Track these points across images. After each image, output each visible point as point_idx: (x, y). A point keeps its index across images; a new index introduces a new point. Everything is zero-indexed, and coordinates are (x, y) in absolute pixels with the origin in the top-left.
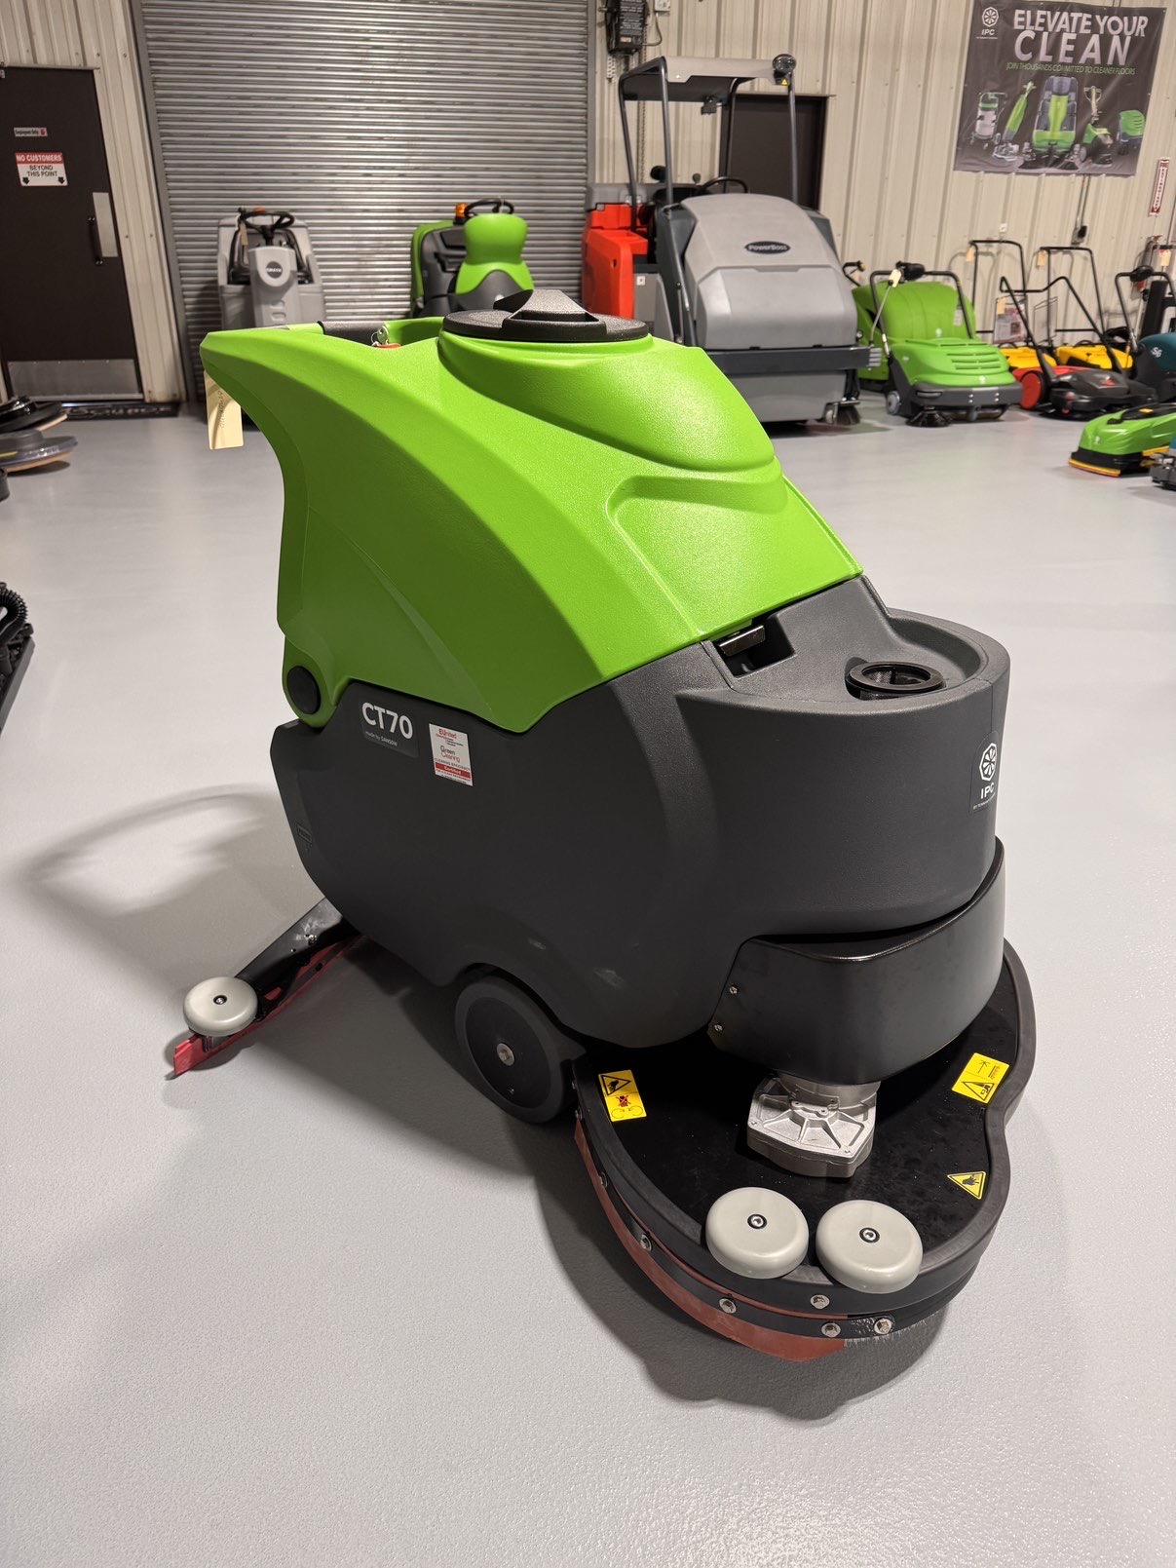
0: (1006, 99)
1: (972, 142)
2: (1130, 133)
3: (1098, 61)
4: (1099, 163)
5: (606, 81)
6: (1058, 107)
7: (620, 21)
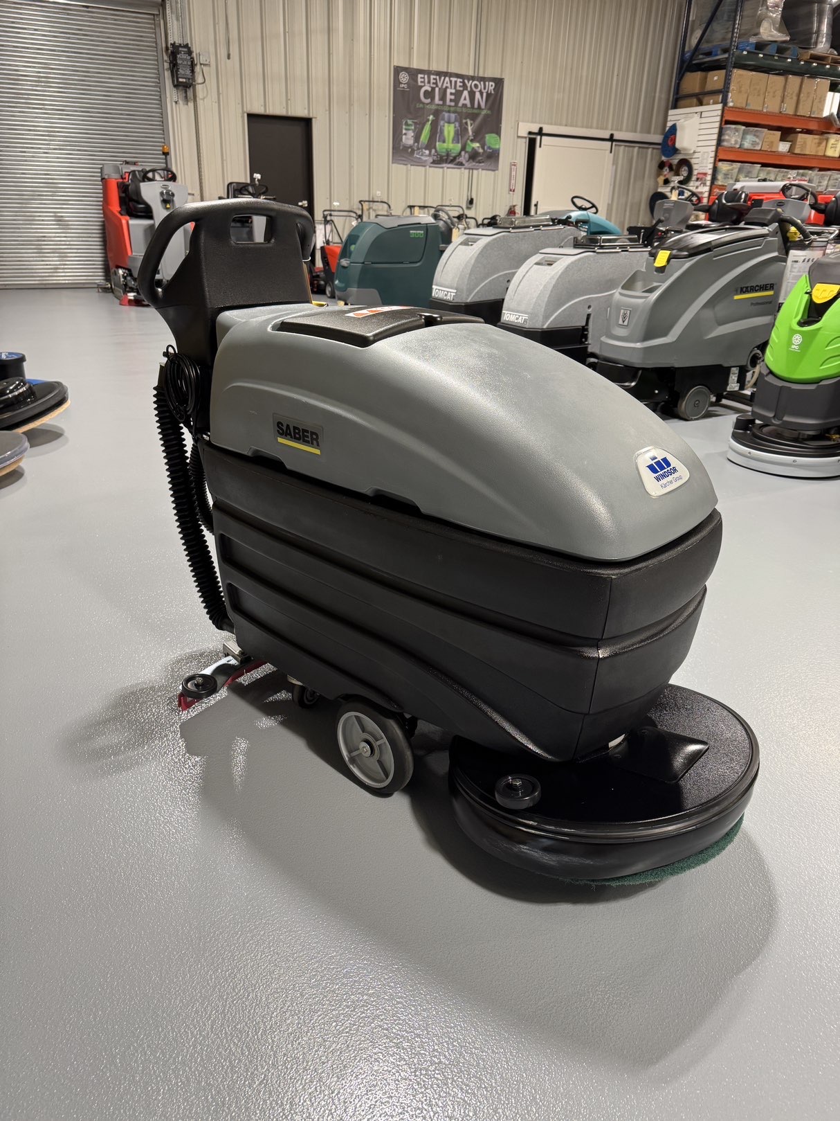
0: (419, 124)
1: (401, 148)
2: (493, 147)
3: (469, 105)
4: (477, 162)
5: (174, 103)
6: (449, 130)
7: (178, 69)
